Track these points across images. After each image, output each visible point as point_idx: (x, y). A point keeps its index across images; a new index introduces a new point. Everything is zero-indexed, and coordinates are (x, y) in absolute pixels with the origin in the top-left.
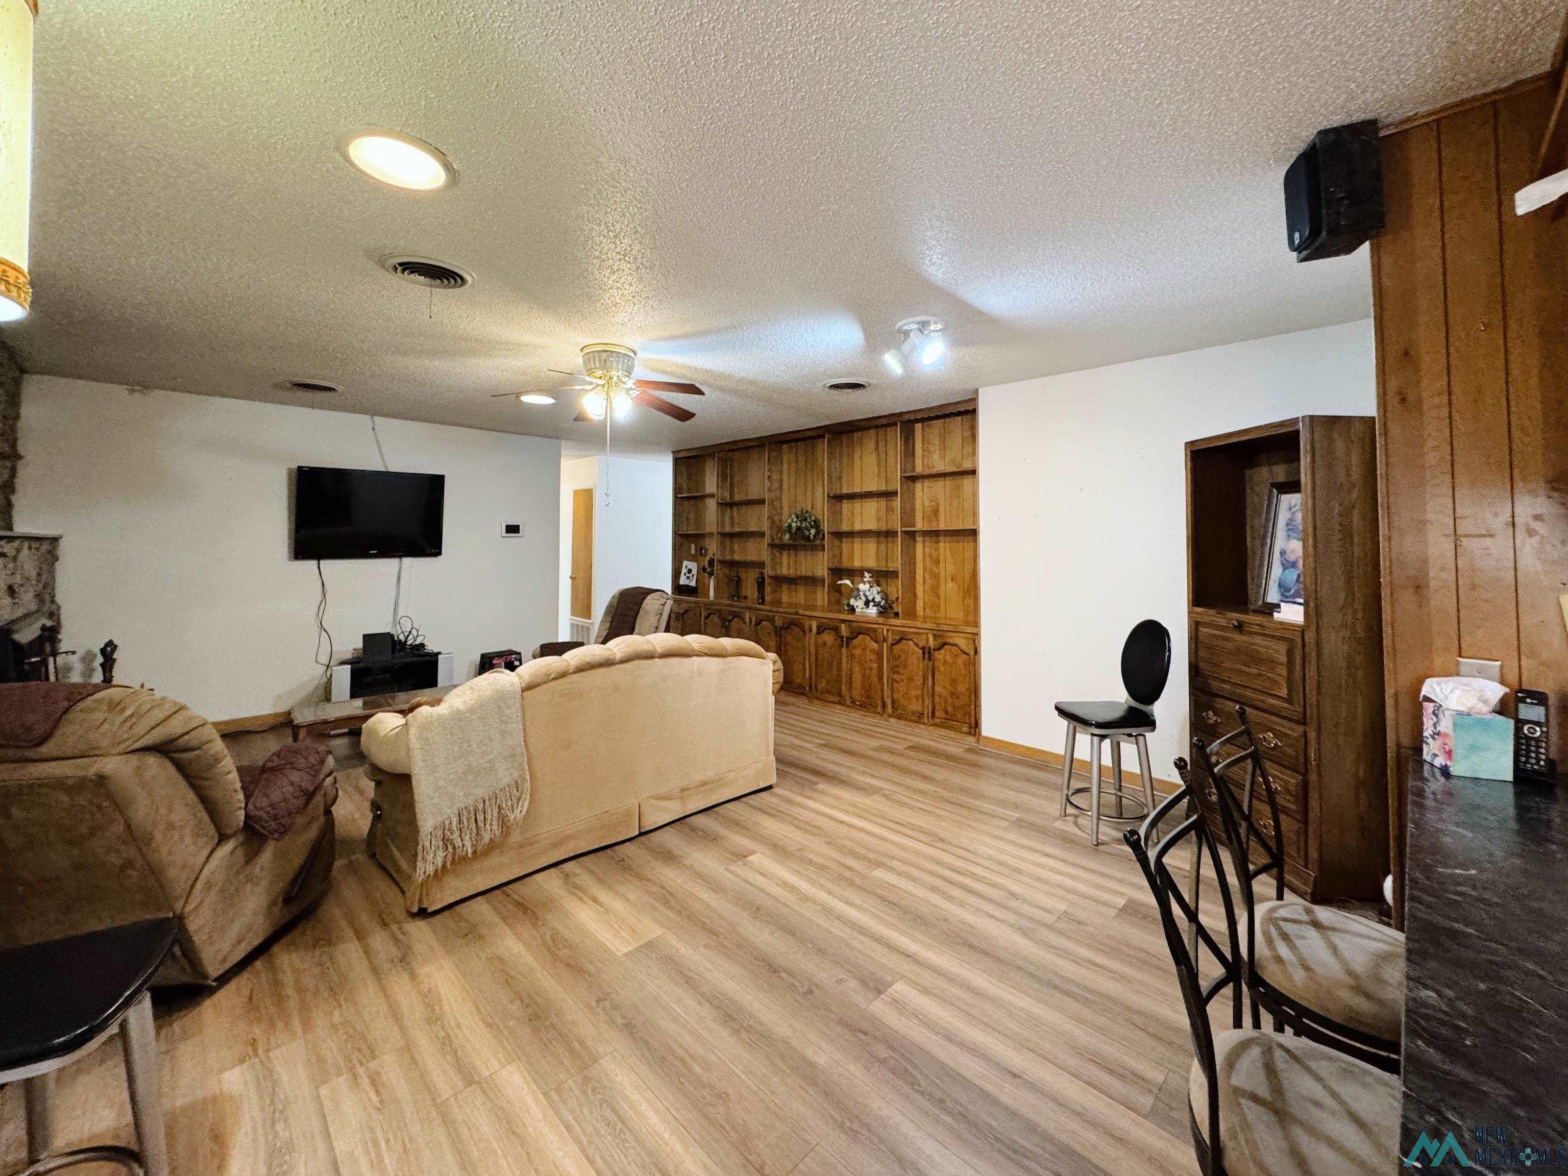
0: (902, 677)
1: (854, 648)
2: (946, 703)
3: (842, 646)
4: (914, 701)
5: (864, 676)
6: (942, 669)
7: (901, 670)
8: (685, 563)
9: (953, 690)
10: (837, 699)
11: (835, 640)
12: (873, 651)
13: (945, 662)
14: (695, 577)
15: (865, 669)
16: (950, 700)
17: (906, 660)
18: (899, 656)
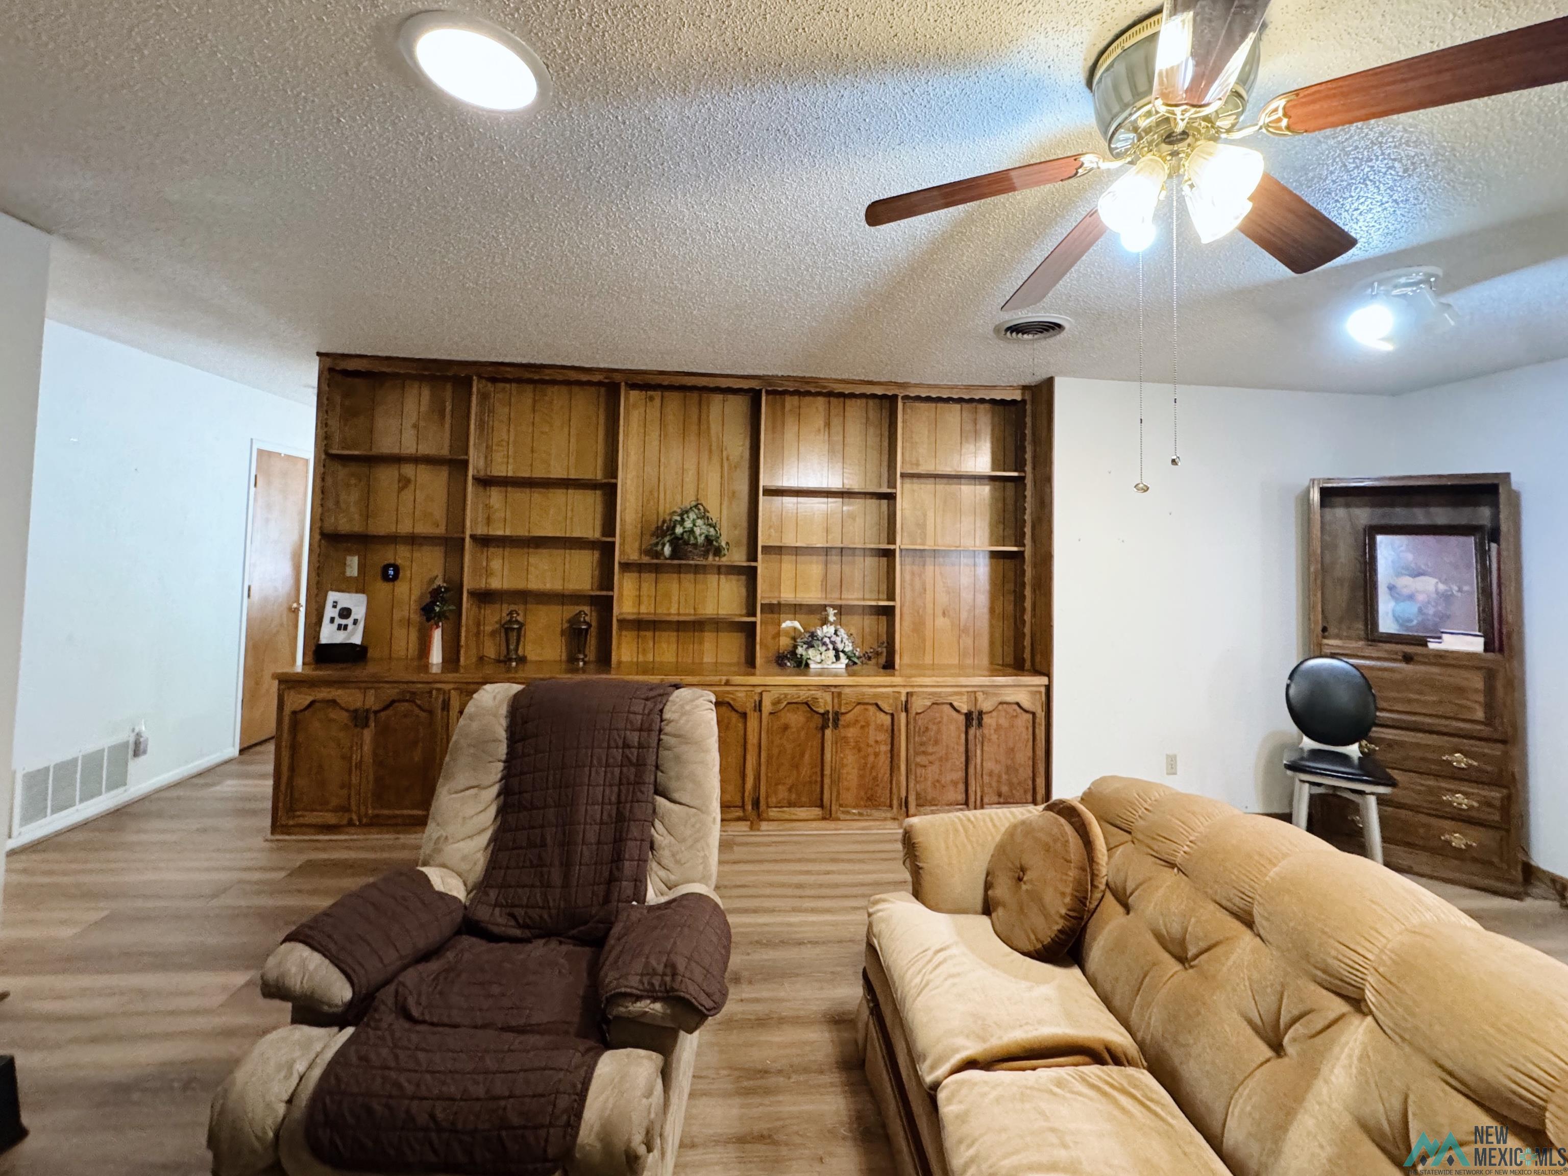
0: (931, 758)
1: (847, 726)
2: (999, 782)
3: (823, 728)
4: (951, 788)
5: (863, 768)
6: (994, 737)
7: (930, 749)
8: (332, 596)
9: (1009, 762)
10: (817, 811)
11: (808, 720)
12: (880, 728)
13: (999, 728)
14: (361, 625)
15: (866, 757)
16: (1004, 777)
17: (939, 731)
18: (927, 729)
